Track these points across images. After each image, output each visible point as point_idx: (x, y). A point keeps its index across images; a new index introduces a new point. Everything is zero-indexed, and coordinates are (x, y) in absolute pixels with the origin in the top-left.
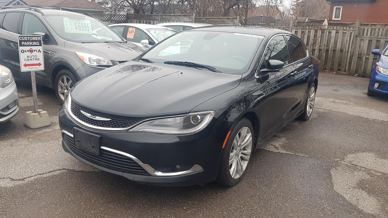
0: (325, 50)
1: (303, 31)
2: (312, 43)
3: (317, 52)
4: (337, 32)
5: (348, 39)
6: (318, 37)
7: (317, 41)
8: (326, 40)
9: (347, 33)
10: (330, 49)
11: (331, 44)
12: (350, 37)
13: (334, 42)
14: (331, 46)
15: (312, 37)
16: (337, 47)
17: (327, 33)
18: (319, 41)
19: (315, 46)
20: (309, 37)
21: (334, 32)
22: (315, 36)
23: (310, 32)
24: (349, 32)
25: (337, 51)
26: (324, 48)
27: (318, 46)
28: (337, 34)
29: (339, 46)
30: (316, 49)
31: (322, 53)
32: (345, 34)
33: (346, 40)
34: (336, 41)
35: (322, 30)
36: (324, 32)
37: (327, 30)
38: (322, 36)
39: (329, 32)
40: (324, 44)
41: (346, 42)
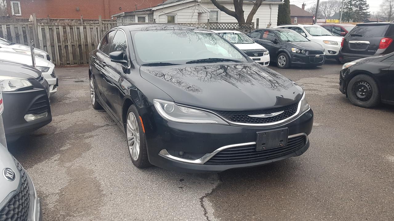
0: (78, 46)
1: (50, 27)
2: (63, 39)
3: (71, 48)
4: (85, 28)
5: (96, 34)
6: (68, 34)
7: (68, 37)
8: (76, 36)
9: (94, 28)
10: (82, 44)
11: (82, 39)
12: (97, 31)
13: (84, 37)
14: (82, 41)
15: (62, 34)
16: (88, 42)
17: (76, 29)
18: (69, 37)
19: (66, 42)
20: (58, 34)
21: (81, 28)
22: (65, 32)
23: (58, 28)
24: (96, 28)
25: (89, 45)
26: (76, 44)
27: (70, 42)
28: (85, 29)
29: (89, 40)
30: (69, 45)
31: (75, 48)
32: (92, 29)
33: (94, 35)
34: (85, 37)
35: (70, 26)
36: (73, 28)
37: (74, 26)
38: (72, 32)
39: (77, 28)
40: (75, 39)
41: (94, 36)
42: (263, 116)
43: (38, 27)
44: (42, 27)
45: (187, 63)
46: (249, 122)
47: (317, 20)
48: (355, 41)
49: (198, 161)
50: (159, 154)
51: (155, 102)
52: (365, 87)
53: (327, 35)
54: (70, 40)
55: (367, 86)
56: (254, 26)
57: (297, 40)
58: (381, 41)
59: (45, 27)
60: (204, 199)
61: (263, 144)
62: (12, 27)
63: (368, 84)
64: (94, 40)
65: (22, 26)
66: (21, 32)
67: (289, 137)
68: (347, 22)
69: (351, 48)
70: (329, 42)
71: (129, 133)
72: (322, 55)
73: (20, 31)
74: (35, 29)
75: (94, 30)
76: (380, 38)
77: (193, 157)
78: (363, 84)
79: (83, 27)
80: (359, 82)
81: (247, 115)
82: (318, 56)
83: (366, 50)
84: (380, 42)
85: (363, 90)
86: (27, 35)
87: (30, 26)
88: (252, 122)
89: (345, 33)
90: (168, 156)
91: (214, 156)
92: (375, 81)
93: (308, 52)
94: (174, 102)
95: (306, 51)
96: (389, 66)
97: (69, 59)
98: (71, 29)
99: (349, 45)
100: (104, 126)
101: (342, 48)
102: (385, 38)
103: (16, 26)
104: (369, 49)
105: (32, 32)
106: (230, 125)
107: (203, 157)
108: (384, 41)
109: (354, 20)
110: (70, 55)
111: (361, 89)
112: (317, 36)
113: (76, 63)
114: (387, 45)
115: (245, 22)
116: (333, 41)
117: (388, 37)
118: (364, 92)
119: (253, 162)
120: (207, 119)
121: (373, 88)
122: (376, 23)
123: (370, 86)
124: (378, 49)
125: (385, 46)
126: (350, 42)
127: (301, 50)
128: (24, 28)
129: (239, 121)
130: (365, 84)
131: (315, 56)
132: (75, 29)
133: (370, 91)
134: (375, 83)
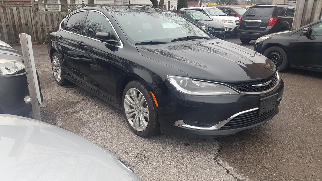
0: (12, 26)
3: (5, 28)
4: (18, 9)
5: (29, 15)
6: (1, 15)
8: (9, 16)
9: (27, 9)
10: (16, 24)
11: (15, 19)
12: (30, 12)
13: (17, 18)
14: (16, 21)
16: (22, 22)
18: (3, 18)
21: (14, 9)
24: (28, 9)
25: (23, 25)
26: (10, 24)
27: (4, 22)
28: (18, 10)
29: (23, 20)
30: (3, 26)
31: (9, 28)
32: (25, 10)
33: (27, 15)
34: (19, 17)
35: (3, 7)
36: (5, 9)
37: (7, 7)
38: (5, 13)
39: (10, 9)
40: (9, 20)
41: (27, 17)
42: (261, 85)
45: (172, 41)
46: (253, 91)
47: (202, 3)
48: (250, 20)
49: (213, 128)
50: (174, 125)
51: (169, 78)
52: (277, 56)
53: (223, 15)
54: (4, 21)
55: (278, 55)
56: (166, 7)
57: (203, 20)
58: (270, 19)
60: (217, 159)
61: (263, 109)
63: (279, 54)
64: (27, 21)
68: (222, 5)
69: (247, 25)
70: (226, 21)
71: (126, 107)
72: (224, 31)
75: (27, 10)
76: (268, 18)
77: (208, 125)
78: (275, 53)
79: (16, 8)
80: (272, 52)
81: (251, 85)
82: (221, 32)
83: (259, 27)
84: (269, 21)
85: (275, 58)
88: (256, 91)
89: (234, 13)
90: (184, 125)
91: (228, 123)
92: (286, 51)
93: (214, 29)
94: (190, 77)
95: (212, 28)
96: (297, 39)
97: (4, 39)
98: (4, 10)
99: (246, 23)
100: (81, 101)
101: (240, 25)
102: (272, 17)
104: (261, 26)
106: (241, 95)
107: (218, 124)
108: (272, 19)
109: (227, 3)
110: (5, 35)
111: (273, 58)
112: (216, 16)
113: (12, 42)
114: (274, 23)
115: (159, 4)
116: (229, 20)
117: (274, 16)
118: (276, 60)
119: (254, 124)
120: (222, 91)
121: (283, 57)
122: (264, 6)
123: (281, 55)
124: (268, 26)
125: (273, 23)
126: (246, 21)
127: (209, 28)
129: (246, 91)
130: (276, 54)
131: (219, 32)
132: (8, 10)
133: (281, 59)
134: (285, 52)
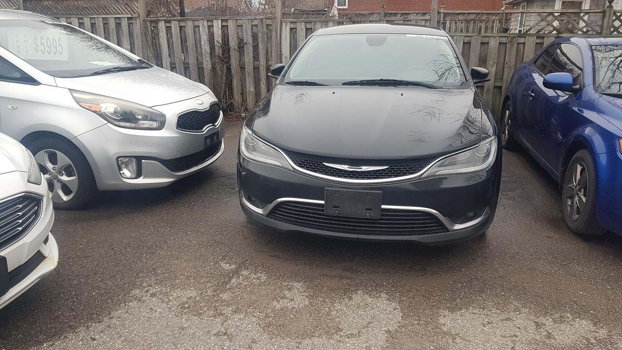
43: (284, 24)
44: (292, 26)
45: (343, 84)
46: (321, 172)
49: (260, 211)
59: (298, 25)
61: (334, 207)
62: (231, 24)
65: (253, 23)
66: (248, 38)
67: (383, 207)
73: (247, 34)
74: (276, 31)
81: (322, 163)
86: (260, 44)
87: (269, 22)
103: (240, 22)
105: (269, 38)
119: (327, 230)
128: (255, 28)
129: (307, 168)
